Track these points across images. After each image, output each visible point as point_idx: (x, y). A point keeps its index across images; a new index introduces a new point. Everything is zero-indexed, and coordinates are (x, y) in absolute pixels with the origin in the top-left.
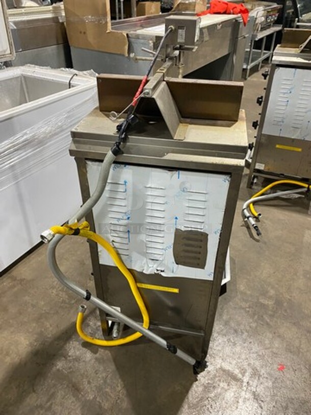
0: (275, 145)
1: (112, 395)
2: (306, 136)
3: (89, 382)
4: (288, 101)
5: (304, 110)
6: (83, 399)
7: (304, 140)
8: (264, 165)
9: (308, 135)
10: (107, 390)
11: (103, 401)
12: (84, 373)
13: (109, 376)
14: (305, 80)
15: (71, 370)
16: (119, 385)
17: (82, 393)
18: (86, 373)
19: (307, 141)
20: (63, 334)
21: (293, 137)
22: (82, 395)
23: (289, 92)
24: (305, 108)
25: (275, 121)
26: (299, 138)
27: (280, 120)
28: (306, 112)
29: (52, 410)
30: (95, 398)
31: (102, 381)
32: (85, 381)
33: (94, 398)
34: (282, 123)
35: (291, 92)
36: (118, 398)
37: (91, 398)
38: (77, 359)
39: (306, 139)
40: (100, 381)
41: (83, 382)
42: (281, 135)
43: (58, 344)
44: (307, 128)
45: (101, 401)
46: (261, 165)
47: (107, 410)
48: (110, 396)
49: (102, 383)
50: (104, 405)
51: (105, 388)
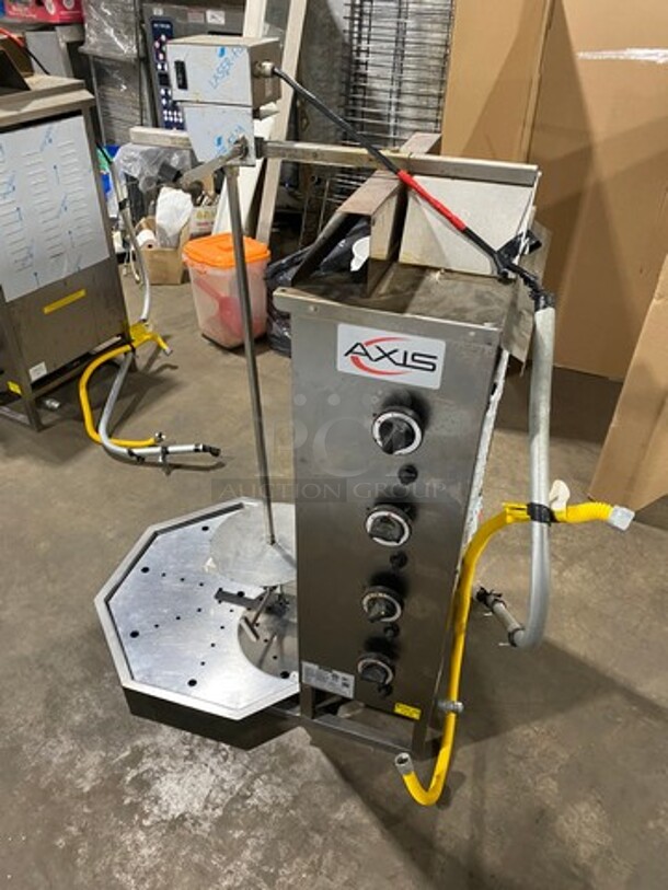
0: (41, 311)
1: (544, 746)
2: (79, 261)
4: (18, 209)
5: (54, 213)
6: (559, 799)
7: (80, 271)
8: (43, 365)
9: (80, 258)
10: (536, 754)
11: (557, 762)
12: (508, 800)
13: (510, 750)
14: (24, 154)
15: (503, 829)
16: (525, 732)
17: (547, 802)
18: (507, 797)
19: (85, 270)
20: (414, 859)
21: (63, 277)
22: (551, 803)
23: (11, 189)
24: (51, 209)
25: (16, 261)
26: (70, 273)
27: (24, 254)
28: (58, 217)
29: (590, 864)
30: (553, 776)
33: (554, 779)
34: (30, 260)
35: (14, 189)
37: (555, 783)
38: (478, 817)
39: (82, 268)
41: (526, 801)
42: (42, 285)
43: (443, 871)
44: (73, 247)
45: (558, 766)
46: (37, 367)
47: (570, 755)
48: (546, 749)
50: (563, 759)
51: (533, 757)
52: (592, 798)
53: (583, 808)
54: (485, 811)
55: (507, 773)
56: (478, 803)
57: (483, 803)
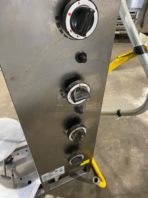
1: (112, 142)
3: (118, 157)
6: (126, 153)
10: (113, 145)
11: (118, 144)
12: (118, 164)
13: (107, 149)
17: (125, 156)
18: (116, 163)
22: (126, 155)
30: (121, 148)
31: (112, 151)
32: (120, 159)
36: (111, 138)
40: (112, 152)
41: (121, 160)
45: (119, 144)
47: (119, 139)
48: (113, 142)
49: (112, 150)
50: (119, 142)
51: (113, 147)
52: (132, 146)
53: (132, 150)
54: (116, 172)
55: (111, 156)
56: (112, 171)
57: (113, 170)
